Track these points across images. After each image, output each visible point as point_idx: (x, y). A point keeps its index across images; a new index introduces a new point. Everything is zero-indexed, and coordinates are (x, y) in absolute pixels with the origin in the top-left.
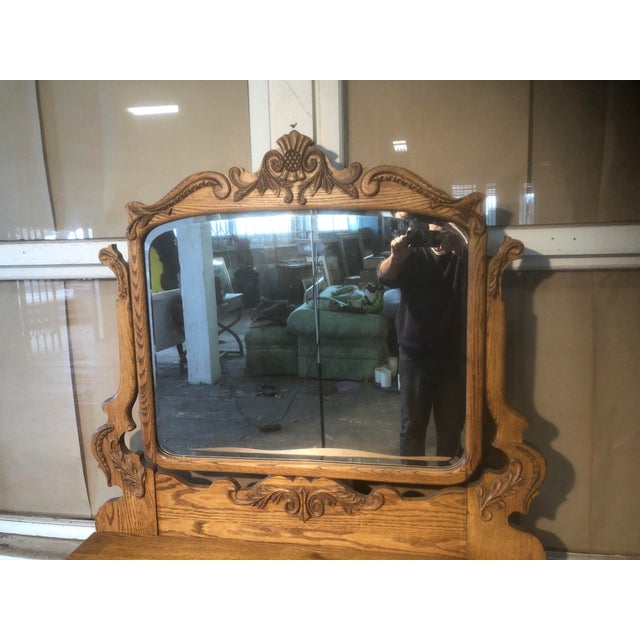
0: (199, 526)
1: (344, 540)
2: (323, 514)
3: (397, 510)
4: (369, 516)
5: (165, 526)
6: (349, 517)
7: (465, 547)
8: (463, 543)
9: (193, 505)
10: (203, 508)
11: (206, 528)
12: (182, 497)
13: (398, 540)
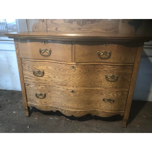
0: (57, 29)
1: (90, 30)
2: (86, 24)
3: (103, 22)
4: (96, 24)
5: (49, 29)
6: (92, 24)
7: (117, 31)
8: (117, 29)
9: (55, 23)
10: (58, 24)
11: (58, 29)
12: (53, 21)
13: (103, 30)
